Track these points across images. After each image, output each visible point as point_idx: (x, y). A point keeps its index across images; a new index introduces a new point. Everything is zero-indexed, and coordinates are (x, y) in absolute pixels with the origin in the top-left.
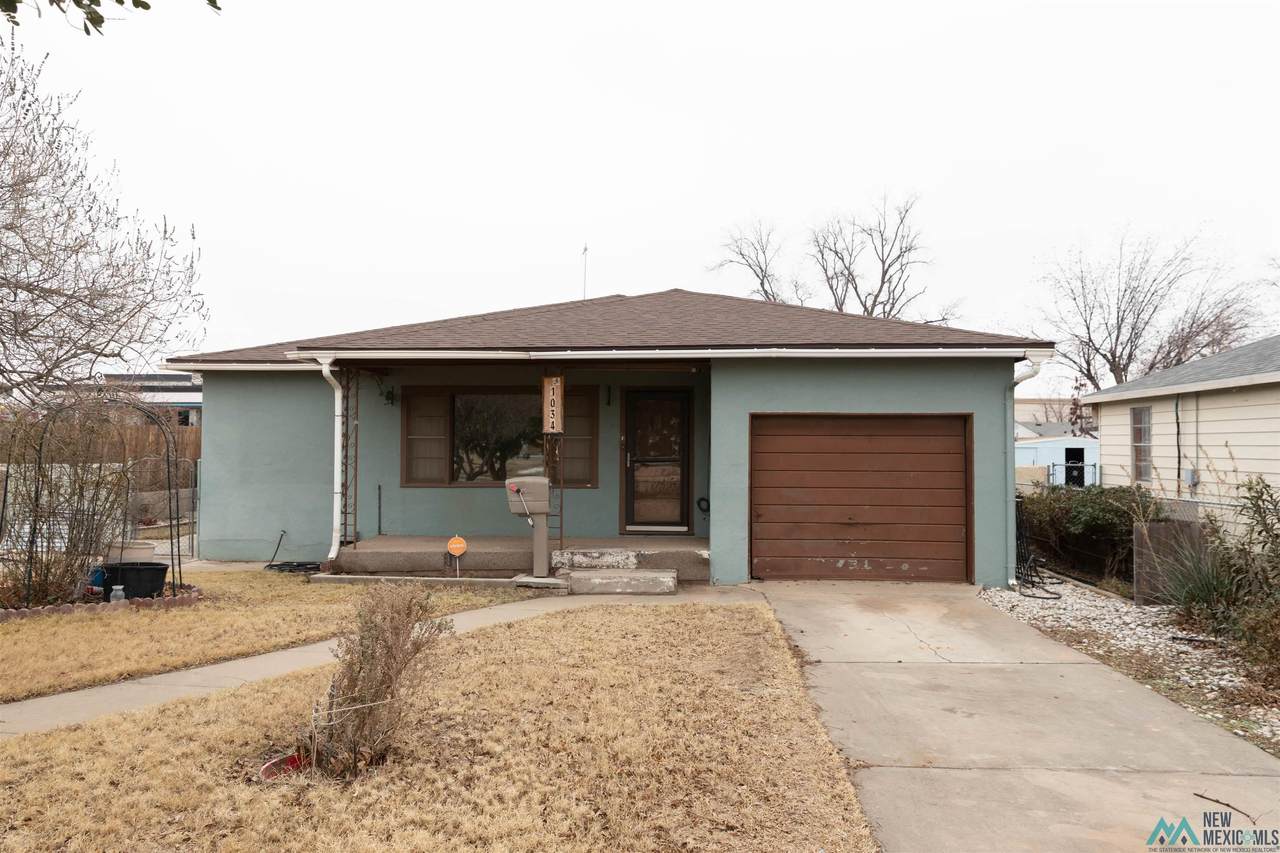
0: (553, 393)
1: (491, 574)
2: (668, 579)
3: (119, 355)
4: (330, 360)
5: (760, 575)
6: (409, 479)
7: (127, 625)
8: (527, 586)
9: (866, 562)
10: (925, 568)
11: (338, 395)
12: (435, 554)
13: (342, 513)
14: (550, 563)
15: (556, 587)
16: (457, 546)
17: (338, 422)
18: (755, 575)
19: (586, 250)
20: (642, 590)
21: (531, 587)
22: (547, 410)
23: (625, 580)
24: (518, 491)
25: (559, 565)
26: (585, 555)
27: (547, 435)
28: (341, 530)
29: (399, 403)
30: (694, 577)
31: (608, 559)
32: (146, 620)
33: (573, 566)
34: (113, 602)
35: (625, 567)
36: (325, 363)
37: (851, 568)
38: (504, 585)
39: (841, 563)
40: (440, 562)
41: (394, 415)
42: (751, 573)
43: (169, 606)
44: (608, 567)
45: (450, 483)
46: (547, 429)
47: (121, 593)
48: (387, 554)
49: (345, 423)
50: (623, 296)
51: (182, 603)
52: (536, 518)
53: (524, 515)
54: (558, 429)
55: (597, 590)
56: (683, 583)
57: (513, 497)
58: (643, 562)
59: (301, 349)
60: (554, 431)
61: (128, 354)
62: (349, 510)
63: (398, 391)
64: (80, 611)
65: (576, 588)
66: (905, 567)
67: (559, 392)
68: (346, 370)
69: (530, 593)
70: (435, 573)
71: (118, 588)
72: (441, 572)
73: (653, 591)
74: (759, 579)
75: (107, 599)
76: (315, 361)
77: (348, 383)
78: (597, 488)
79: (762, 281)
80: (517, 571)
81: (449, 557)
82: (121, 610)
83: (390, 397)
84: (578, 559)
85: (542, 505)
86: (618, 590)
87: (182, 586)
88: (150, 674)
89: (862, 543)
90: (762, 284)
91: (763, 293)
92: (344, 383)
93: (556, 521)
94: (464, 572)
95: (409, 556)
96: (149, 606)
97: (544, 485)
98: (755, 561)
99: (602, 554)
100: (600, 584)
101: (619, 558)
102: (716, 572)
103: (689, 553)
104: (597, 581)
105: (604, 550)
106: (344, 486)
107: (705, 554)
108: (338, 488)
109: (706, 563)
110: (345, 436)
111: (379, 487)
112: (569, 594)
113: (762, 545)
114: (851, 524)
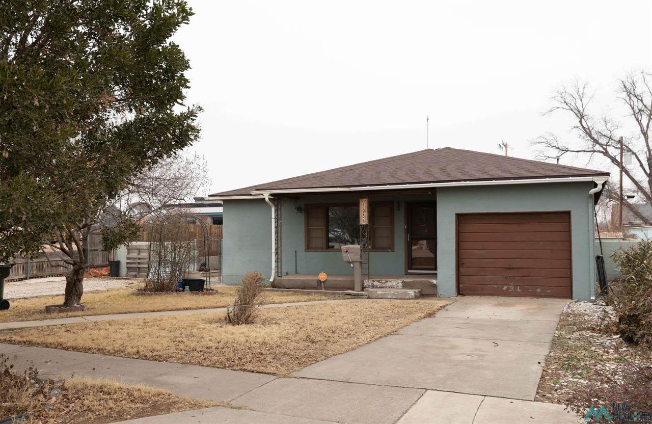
0: (364, 206)
1: (335, 289)
2: (411, 292)
3: (183, 199)
4: (268, 195)
5: (464, 293)
6: (309, 248)
7: (189, 298)
8: (350, 294)
9: (518, 288)
10: (549, 291)
11: (273, 209)
12: (315, 280)
13: (276, 262)
14: (363, 285)
15: (362, 295)
16: (323, 277)
17: (273, 221)
18: (460, 292)
19: (428, 119)
20: (400, 297)
21: (351, 295)
22: (361, 213)
23: (392, 292)
24: (347, 251)
25: (367, 286)
26: (379, 281)
27: (362, 225)
28: (275, 269)
29: (304, 212)
30: (429, 292)
31: (389, 284)
32: (195, 298)
33: (373, 287)
34: (185, 292)
35: (398, 287)
36: (266, 195)
37: (510, 290)
38: (339, 293)
39: (505, 288)
40: (315, 284)
41: (301, 218)
42: (459, 292)
43: (204, 294)
44: (389, 287)
45: (326, 249)
46: (362, 223)
47: (188, 289)
48: (294, 280)
49: (277, 222)
50: (432, 150)
51: (209, 294)
52: (355, 264)
53: (349, 262)
54: (366, 222)
55: (380, 297)
56: (422, 295)
57: (344, 254)
58: (406, 286)
59: (257, 190)
60: (365, 224)
61: (186, 199)
62: (279, 261)
63: (303, 206)
64: (175, 294)
65: (371, 296)
66: (539, 290)
67: (366, 205)
68: (276, 198)
69: (349, 297)
71: (187, 287)
72: (315, 288)
74: (463, 295)
75: (183, 291)
76: (262, 194)
77: (278, 204)
78: (394, 251)
79: (581, 119)
80: (348, 289)
81: (320, 282)
82: (188, 294)
83: (299, 209)
84: (376, 283)
85: (358, 258)
86: (389, 297)
87: (211, 289)
88: (193, 309)
89: (516, 278)
90: (581, 122)
91: (581, 127)
92: (276, 204)
93: (366, 266)
94: (326, 288)
95: (303, 281)
96: (198, 294)
97: (358, 248)
98: (461, 286)
99: (386, 282)
100: (381, 294)
101: (394, 284)
102: (440, 291)
103: (428, 281)
104: (380, 292)
105: (388, 280)
106: (277, 249)
107: (434, 282)
108: (273, 250)
109: (435, 286)
110: (277, 227)
111: (296, 252)
112: (368, 298)
113: (464, 279)
114: (510, 268)
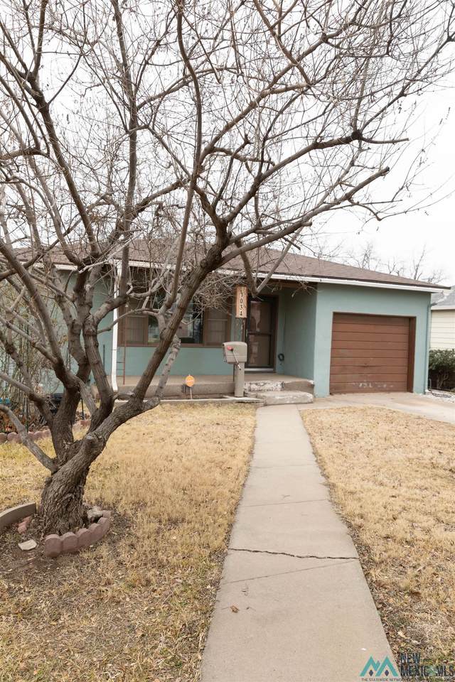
0: (242, 295)
1: (207, 396)
9: (371, 384)
10: (392, 386)
12: (178, 386)
15: (257, 402)
16: (190, 380)
22: (238, 304)
24: (232, 350)
26: (256, 384)
27: (238, 319)
31: (267, 386)
35: (276, 390)
37: (365, 387)
39: (361, 385)
40: (179, 390)
42: (331, 391)
44: (267, 390)
46: (238, 315)
54: (244, 315)
55: (278, 403)
58: (285, 387)
60: (242, 317)
65: (268, 402)
66: (385, 386)
67: (245, 295)
70: (176, 397)
72: (179, 396)
73: (303, 402)
80: (226, 395)
81: (186, 387)
84: (254, 386)
85: (244, 358)
89: (369, 375)
94: (195, 396)
97: (244, 347)
99: (265, 384)
101: (273, 386)
103: (306, 382)
105: (266, 382)
107: (312, 382)
108: (116, 347)
109: (312, 387)
112: (266, 405)
114: (364, 367)
